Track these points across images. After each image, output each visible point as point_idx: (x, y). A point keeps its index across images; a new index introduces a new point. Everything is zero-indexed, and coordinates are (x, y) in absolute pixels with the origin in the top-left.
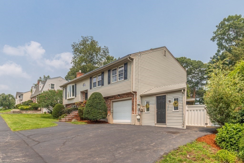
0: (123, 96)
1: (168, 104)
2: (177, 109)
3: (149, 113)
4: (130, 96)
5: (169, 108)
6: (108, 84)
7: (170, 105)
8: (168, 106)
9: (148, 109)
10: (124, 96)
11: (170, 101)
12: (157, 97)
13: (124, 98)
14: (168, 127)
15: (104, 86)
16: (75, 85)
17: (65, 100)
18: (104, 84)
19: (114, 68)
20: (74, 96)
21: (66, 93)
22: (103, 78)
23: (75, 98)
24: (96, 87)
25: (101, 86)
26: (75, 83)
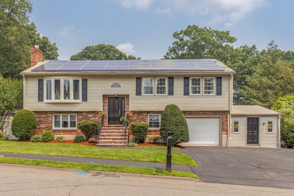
0: (205, 112)
1: (262, 126)
2: (271, 131)
3: (239, 134)
4: (218, 114)
5: (263, 130)
6: (184, 95)
7: (263, 127)
8: (262, 127)
9: (236, 130)
10: (208, 113)
11: (264, 124)
12: (248, 118)
13: (207, 115)
14: (262, 148)
15: (174, 95)
16: (83, 80)
17: (37, 103)
18: (173, 93)
19: (194, 77)
20: (80, 100)
21: (39, 90)
22: (171, 85)
23: (82, 103)
24: (153, 95)
25: (166, 95)
26: (82, 77)
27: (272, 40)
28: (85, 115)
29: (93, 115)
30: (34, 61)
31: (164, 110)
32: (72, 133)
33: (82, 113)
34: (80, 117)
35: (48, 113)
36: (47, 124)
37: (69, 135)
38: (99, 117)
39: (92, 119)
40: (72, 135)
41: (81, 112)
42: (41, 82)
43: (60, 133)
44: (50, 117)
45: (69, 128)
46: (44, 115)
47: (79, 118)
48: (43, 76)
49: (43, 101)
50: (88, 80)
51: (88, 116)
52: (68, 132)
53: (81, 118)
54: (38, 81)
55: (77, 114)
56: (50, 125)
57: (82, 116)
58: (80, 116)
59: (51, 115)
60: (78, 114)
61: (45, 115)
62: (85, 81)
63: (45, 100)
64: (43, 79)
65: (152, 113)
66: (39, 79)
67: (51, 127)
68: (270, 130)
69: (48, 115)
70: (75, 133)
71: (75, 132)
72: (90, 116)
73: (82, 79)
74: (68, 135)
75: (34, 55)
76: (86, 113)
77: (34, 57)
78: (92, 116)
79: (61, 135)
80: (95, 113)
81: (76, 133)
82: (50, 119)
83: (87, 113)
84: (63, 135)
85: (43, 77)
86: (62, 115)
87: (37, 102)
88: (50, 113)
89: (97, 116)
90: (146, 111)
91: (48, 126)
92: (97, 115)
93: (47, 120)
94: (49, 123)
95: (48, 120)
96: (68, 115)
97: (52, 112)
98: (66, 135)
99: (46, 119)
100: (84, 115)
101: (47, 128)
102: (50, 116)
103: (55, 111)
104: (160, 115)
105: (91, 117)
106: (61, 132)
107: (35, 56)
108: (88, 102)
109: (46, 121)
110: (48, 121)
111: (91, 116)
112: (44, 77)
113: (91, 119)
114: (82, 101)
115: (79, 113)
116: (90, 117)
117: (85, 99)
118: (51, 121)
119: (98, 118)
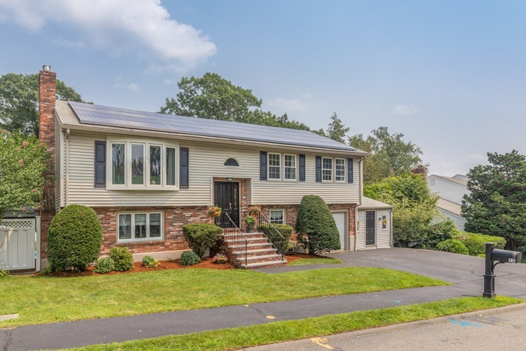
1: (378, 222)
3: (359, 233)
4: (346, 208)
5: (378, 227)
6: (314, 180)
7: (379, 224)
10: (337, 207)
11: (379, 219)
12: (366, 212)
14: (377, 249)
15: (306, 182)
16: (182, 149)
17: (92, 191)
18: (304, 179)
19: (327, 156)
20: (176, 186)
21: (97, 163)
22: (302, 166)
23: (180, 192)
24: (280, 180)
25: (295, 180)
26: (180, 145)
27: (335, 113)
28: (179, 213)
29: (192, 213)
30: (48, 100)
31: (300, 203)
32: (156, 247)
33: (174, 209)
34: (171, 217)
35: (109, 212)
36: (106, 233)
37: (151, 251)
38: (201, 216)
39: (191, 219)
40: (155, 251)
41: (172, 208)
42: (100, 147)
43: (133, 250)
44: (112, 219)
45: (148, 239)
46: (100, 214)
47: (169, 219)
48: (106, 135)
49: (105, 187)
50: (190, 150)
51: (185, 215)
52: (147, 247)
53: (172, 219)
54: (93, 145)
55: (163, 211)
56: (112, 234)
57: (174, 215)
58: (169, 216)
59: (114, 215)
60: (165, 212)
61: (102, 216)
62: (185, 152)
63: (110, 185)
64: (105, 142)
65: (275, 208)
66: (95, 141)
67: (115, 237)
68: (384, 227)
69: (109, 215)
70: (161, 248)
71: (161, 246)
72: (187, 214)
73: (180, 148)
74: (148, 252)
75: (48, 87)
76: (181, 208)
77: (48, 91)
78: (191, 215)
79: (135, 253)
80: (196, 208)
81: (164, 247)
82: (112, 223)
83: (182, 210)
84: (138, 252)
85: (106, 138)
86: (134, 214)
87: (92, 188)
88: (113, 210)
89: (199, 215)
90: (268, 205)
91: (109, 236)
92: (198, 213)
93: (106, 225)
94: (112, 230)
95: (109, 225)
96: (147, 213)
97: (116, 209)
98: (144, 252)
99: (105, 223)
100: (177, 214)
101: (106, 241)
102: (112, 217)
103: (123, 207)
104: (283, 211)
105: (190, 217)
106: (136, 248)
107: (51, 89)
108: (189, 189)
109: (105, 227)
110: (109, 227)
111: (189, 215)
112: (108, 137)
113: (189, 220)
114: (180, 188)
115: (169, 210)
116: (187, 217)
117: (185, 183)
118: (114, 226)
119: (201, 218)
